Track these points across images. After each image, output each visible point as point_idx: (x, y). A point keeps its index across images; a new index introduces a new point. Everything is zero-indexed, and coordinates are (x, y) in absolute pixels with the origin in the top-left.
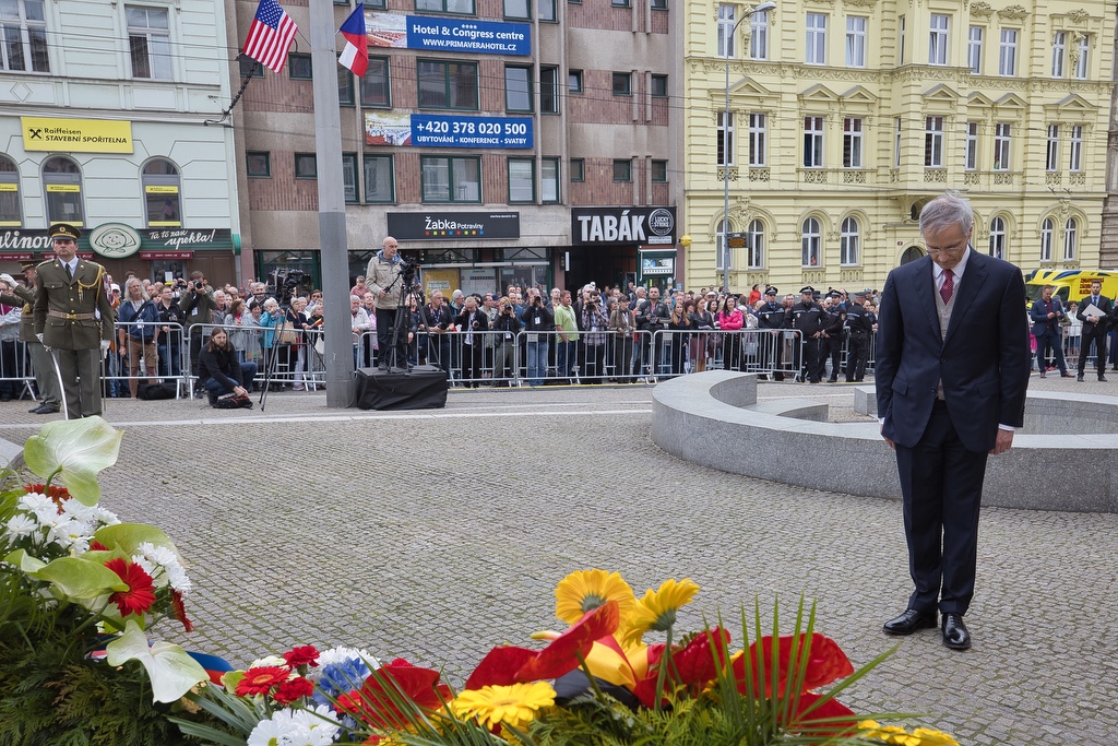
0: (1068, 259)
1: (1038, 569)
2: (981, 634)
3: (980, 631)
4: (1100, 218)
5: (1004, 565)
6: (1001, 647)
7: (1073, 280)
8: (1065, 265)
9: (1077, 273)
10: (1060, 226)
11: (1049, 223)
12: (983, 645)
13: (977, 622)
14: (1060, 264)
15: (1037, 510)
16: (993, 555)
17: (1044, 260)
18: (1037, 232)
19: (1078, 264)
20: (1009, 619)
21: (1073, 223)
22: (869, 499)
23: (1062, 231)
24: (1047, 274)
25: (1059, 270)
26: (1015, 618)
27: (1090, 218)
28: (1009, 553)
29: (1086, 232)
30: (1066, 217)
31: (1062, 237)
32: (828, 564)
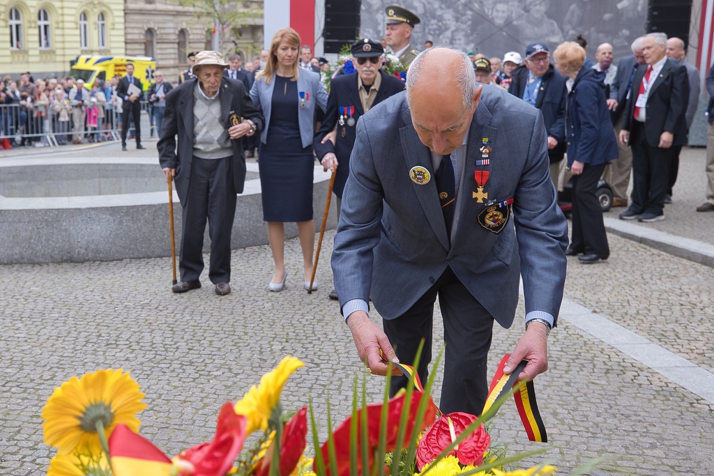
0: (102, 48)
1: (187, 307)
2: (173, 371)
3: (171, 368)
4: (122, 14)
5: (160, 308)
6: (194, 379)
7: (107, 66)
8: (100, 52)
9: (111, 59)
10: (93, 18)
11: (84, 16)
12: (180, 380)
13: (165, 361)
14: (96, 51)
15: (161, 257)
16: (146, 301)
17: (84, 48)
18: (76, 23)
19: (108, 51)
20: (188, 353)
21: (102, 16)
22: (17, 266)
23: (95, 23)
24: (88, 60)
25: (96, 57)
26: (191, 352)
27: (116, 13)
28: (158, 297)
29: (113, 24)
30: (97, 11)
31: (95, 28)
32: (11, 333)
